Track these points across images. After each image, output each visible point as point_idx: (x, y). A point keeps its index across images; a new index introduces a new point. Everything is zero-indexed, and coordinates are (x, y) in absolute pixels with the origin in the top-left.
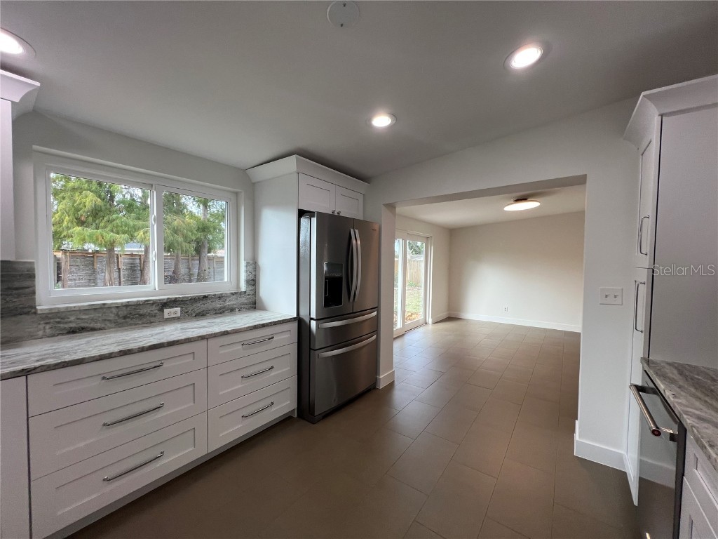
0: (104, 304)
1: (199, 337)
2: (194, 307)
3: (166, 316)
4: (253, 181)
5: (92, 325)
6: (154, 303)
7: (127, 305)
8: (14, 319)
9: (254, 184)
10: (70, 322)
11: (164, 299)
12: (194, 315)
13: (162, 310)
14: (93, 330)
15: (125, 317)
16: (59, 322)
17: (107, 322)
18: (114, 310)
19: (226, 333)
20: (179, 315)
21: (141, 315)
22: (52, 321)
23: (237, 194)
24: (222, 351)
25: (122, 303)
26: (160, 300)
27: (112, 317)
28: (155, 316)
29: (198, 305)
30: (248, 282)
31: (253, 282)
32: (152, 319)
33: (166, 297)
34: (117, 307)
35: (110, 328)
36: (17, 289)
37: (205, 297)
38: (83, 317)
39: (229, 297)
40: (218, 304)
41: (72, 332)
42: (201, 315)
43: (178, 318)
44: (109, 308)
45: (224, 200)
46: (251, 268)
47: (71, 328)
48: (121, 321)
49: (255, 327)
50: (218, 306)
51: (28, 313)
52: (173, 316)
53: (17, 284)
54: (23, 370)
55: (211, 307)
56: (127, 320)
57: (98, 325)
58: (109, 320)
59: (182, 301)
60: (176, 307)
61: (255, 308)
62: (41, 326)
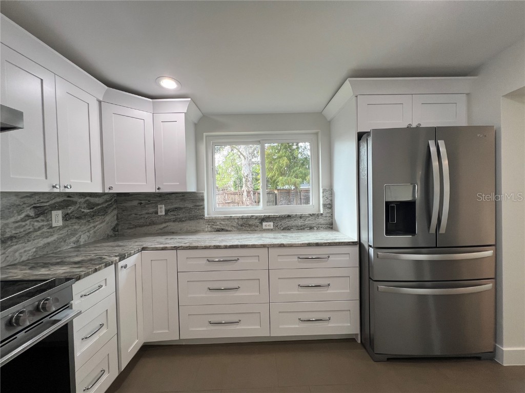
0: (231, 217)
1: (261, 245)
2: (283, 223)
3: (264, 227)
4: (328, 119)
5: (227, 228)
6: (257, 218)
7: (242, 218)
8: (197, 221)
9: (330, 122)
10: (218, 225)
11: (262, 216)
12: (282, 228)
13: (261, 223)
14: (227, 231)
15: (242, 226)
16: (213, 225)
17: (233, 227)
18: (236, 220)
19: (282, 246)
20: (272, 227)
21: (250, 225)
22: (210, 223)
23: (317, 134)
24: (280, 260)
25: (239, 217)
26: (260, 216)
27: (235, 224)
28: (257, 227)
29: (284, 221)
30: (324, 205)
31: (330, 206)
32: (256, 229)
33: (263, 215)
34: (238, 219)
35: (234, 231)
36: (198, 206)
37: (289, 216)
38: (223, 223)
39: (308, 217)
40: (300, 222)
41: (218, 230)
42: (287, 229)
43: (272, 230)
44: (234, 219)
45: (308, 141)
46: (327, 194)
47: (218, 228)
48: (239, 227)
49: (309, 245)
50: (300, 224)
51: (202, 218)
52: (268, 228)
53: (198, 204)
54: (175, 247)
55: (294, 224)
56: (243, 227)
57: (229, 229)
58: (234, 226)
59: (274, 218)
60: (270, 222)
61: (332, 228)
62: (206, 226)
